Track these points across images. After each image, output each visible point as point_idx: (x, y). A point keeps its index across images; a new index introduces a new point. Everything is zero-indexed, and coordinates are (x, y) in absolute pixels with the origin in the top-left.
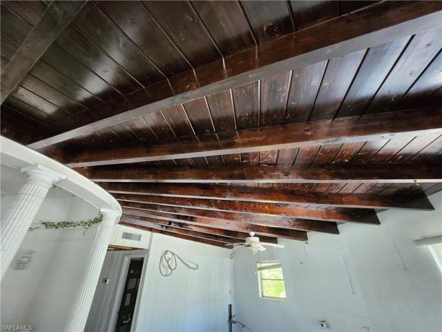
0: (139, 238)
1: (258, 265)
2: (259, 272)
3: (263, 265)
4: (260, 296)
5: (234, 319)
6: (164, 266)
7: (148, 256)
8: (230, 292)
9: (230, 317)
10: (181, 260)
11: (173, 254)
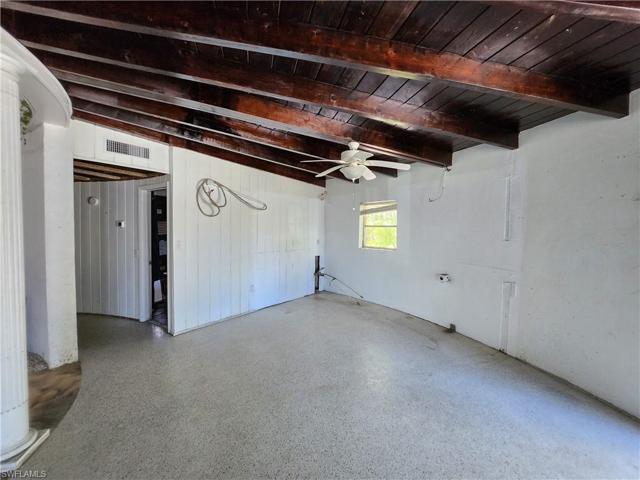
0: (146, 154)
1: (362, 208)
2: (361, 217)
3: (369, 207)
4: (360, 246)
5: (322, 272)
6: (205, 202)
7: (171, 185)
8: (318, 241)
9: (317, 269)
10: (235, 195)
11: (220, 185)
